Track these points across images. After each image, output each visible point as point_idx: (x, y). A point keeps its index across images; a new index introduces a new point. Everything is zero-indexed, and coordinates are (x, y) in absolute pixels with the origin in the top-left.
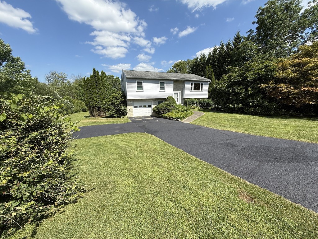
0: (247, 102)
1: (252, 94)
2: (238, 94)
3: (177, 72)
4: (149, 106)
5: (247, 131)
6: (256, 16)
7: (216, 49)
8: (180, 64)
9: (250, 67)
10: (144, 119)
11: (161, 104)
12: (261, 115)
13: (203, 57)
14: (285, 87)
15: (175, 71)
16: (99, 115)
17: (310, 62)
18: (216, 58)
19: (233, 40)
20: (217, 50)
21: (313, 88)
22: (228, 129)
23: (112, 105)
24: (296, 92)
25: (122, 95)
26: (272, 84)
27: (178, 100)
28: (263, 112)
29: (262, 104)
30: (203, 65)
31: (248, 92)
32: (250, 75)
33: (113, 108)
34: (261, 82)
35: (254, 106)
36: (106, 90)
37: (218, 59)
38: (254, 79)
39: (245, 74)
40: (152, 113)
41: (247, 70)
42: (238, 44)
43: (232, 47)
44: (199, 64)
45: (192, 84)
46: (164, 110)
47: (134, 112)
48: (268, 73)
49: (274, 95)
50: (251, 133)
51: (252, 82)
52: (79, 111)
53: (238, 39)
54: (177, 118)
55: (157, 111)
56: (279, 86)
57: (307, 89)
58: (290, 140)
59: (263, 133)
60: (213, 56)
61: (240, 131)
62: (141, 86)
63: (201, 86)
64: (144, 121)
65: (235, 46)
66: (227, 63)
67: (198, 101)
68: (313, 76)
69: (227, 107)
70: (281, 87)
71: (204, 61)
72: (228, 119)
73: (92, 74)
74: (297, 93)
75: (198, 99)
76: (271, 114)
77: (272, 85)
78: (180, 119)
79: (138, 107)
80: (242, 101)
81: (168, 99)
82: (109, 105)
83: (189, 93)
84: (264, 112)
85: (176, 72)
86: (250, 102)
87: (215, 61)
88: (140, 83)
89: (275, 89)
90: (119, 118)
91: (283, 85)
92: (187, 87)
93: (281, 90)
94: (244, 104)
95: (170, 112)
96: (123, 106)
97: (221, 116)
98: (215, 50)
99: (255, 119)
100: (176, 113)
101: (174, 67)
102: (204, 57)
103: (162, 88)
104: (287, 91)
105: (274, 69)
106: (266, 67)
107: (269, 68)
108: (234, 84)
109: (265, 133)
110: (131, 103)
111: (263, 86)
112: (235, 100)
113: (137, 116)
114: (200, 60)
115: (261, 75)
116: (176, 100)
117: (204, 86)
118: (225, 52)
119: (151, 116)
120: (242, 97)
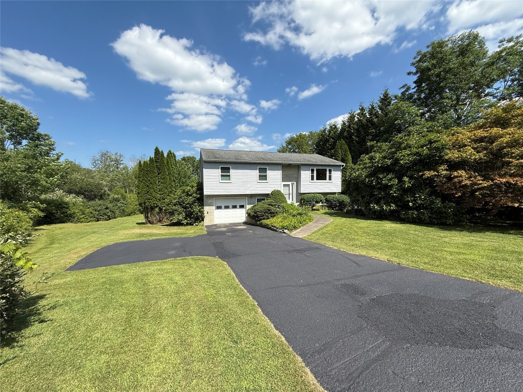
0: (405, 202)
1: (411, 188)
2: (387, 187)
3: (294, 152)
4: (242, 207)
5: (398, 257)
6: (413, 64)
7: (353, 115)
8: (298, 139)
9: (404, 143)
10: (232, 229)
11: (260, 203)
12: (431, 224)
13: (333, 128)
14: (467, 176)
15: (290, 149)
16: (160, 221)
17: (504, 135)
18: (353, 128)
19: (378, 102)
20: (354, 117)
21: (515, 179)
22: (364, 253)
23: (180, 204)
24: (486, 185)
25: (197, 189)
26: (443, 170)
27: (291, 196)
28: (434, 218)
29: (431, 204)
30: (334, 139)
31: (403, 184)
32: (405, 157)
33: (181, 209)
34: (424, 167)
35: (417, 208)
36: (174, 181)
37: (357, 130)
38: (411, 162)
39: (397, 154)
40: (246, 218)
41: (398, 146)
42: (386, 107)
43: (378, 112)
44: (327, 139)
45: (313, 171)
46: (265, 213)
47: (216, 217)
48: (435, 153)
49: (449, 190)
50: (404, 262)
51: (409, 168)
52: (135, 213)
53: (385, 100)
54: (283, 228)
55: (253, 215)
56: (456, 174)
57: (504, 180)
58: (474, 280)
59: (425, 263)
60: (349, 126)
61: (383, 257)
62: (229, 174)
63: (328, 172)
64: (228, 232)
65: (382, 110)
66: (370, 137)
67: (323, 198)
68: (512, 157)
69: (370, 209)
70: (460, 177)
71: (335, 133)
72: (369, 231)
73: (153, 156)
74: (489, 188)
75: (325, 194)
76: (448, 223)
77: (444, 172)
78: (288, 230)
79: (223, 207)
80: (395, 200)
81: (272, 194)
82: (175, 205)
83: (309, 184)
84: (436, 219)
85: (292, 151)
86: (409, 201)
87: (353, 134)
88: (226, 170)
89: (449, 179)
90: (189, 227)
91: (462, 173)
92: (305, 175)
93: (460, 182)
94: (399, 204)
95: (274, 216)
96: (197, 207)
97: (359, 225)
98: (352, 118)
99: (417, 233)
100: (285, 218)
101: (289, 142)
102: (336, 127)
103: (263, 177)
104: (471, 184)
105: (444, 147)
106: (430, 142)
107: (434, 145)
108: (379, 171)
109: (428, 263)
110: (210, 201)
111: (428, 174)
112: (384, 197)
113: (221, 223)
114: (330, 132)
115: (422, 155)
116: (287, 197)
117: (333, 172)
118: (366, 120)
119: (245, 223)
120: (394, 192)
